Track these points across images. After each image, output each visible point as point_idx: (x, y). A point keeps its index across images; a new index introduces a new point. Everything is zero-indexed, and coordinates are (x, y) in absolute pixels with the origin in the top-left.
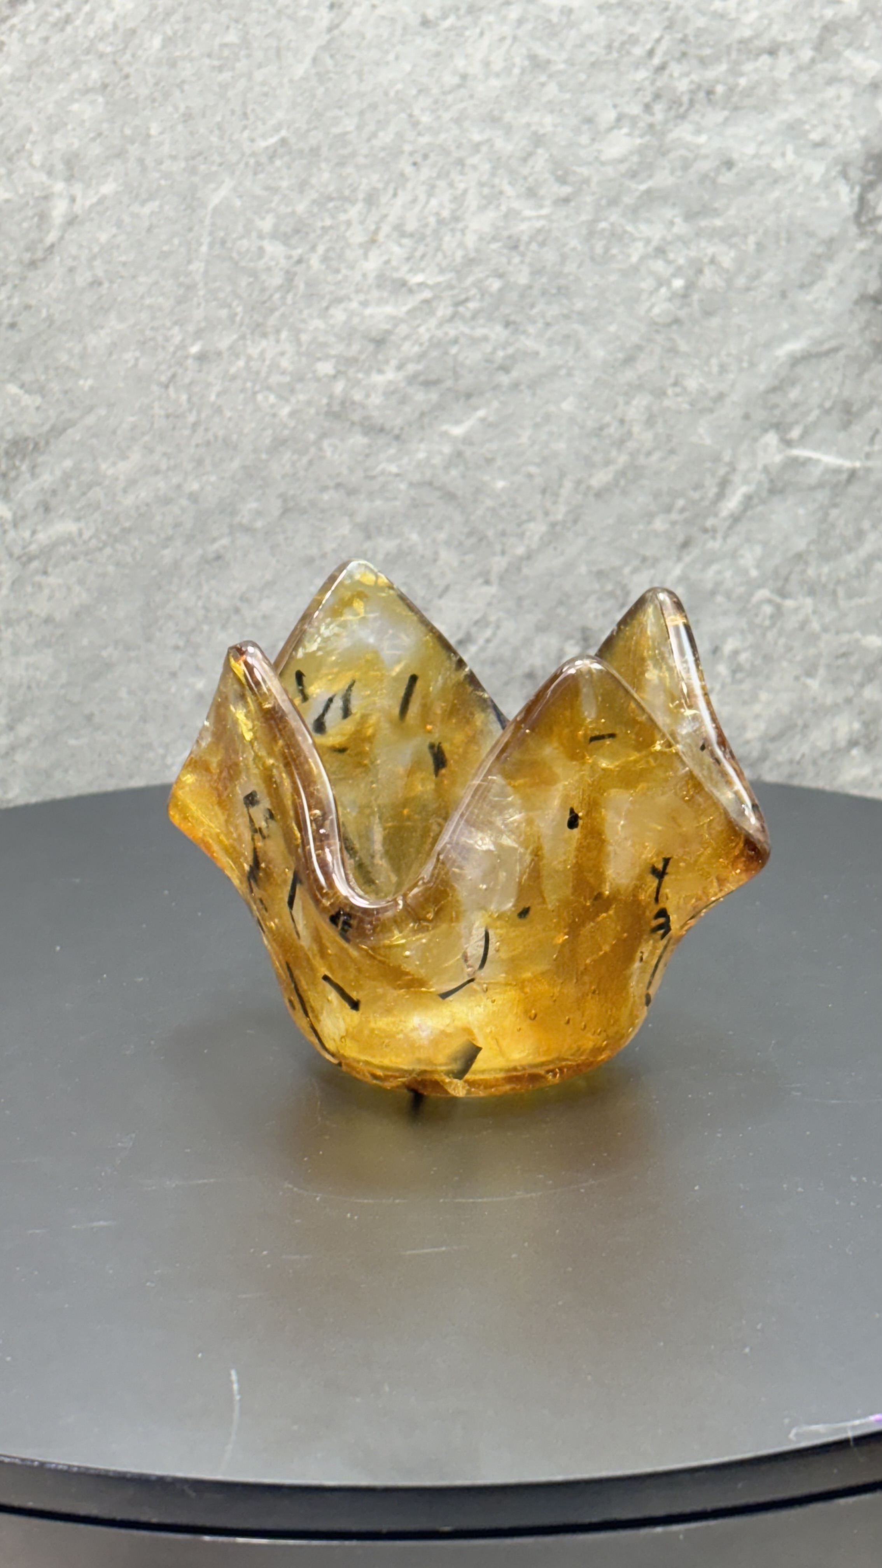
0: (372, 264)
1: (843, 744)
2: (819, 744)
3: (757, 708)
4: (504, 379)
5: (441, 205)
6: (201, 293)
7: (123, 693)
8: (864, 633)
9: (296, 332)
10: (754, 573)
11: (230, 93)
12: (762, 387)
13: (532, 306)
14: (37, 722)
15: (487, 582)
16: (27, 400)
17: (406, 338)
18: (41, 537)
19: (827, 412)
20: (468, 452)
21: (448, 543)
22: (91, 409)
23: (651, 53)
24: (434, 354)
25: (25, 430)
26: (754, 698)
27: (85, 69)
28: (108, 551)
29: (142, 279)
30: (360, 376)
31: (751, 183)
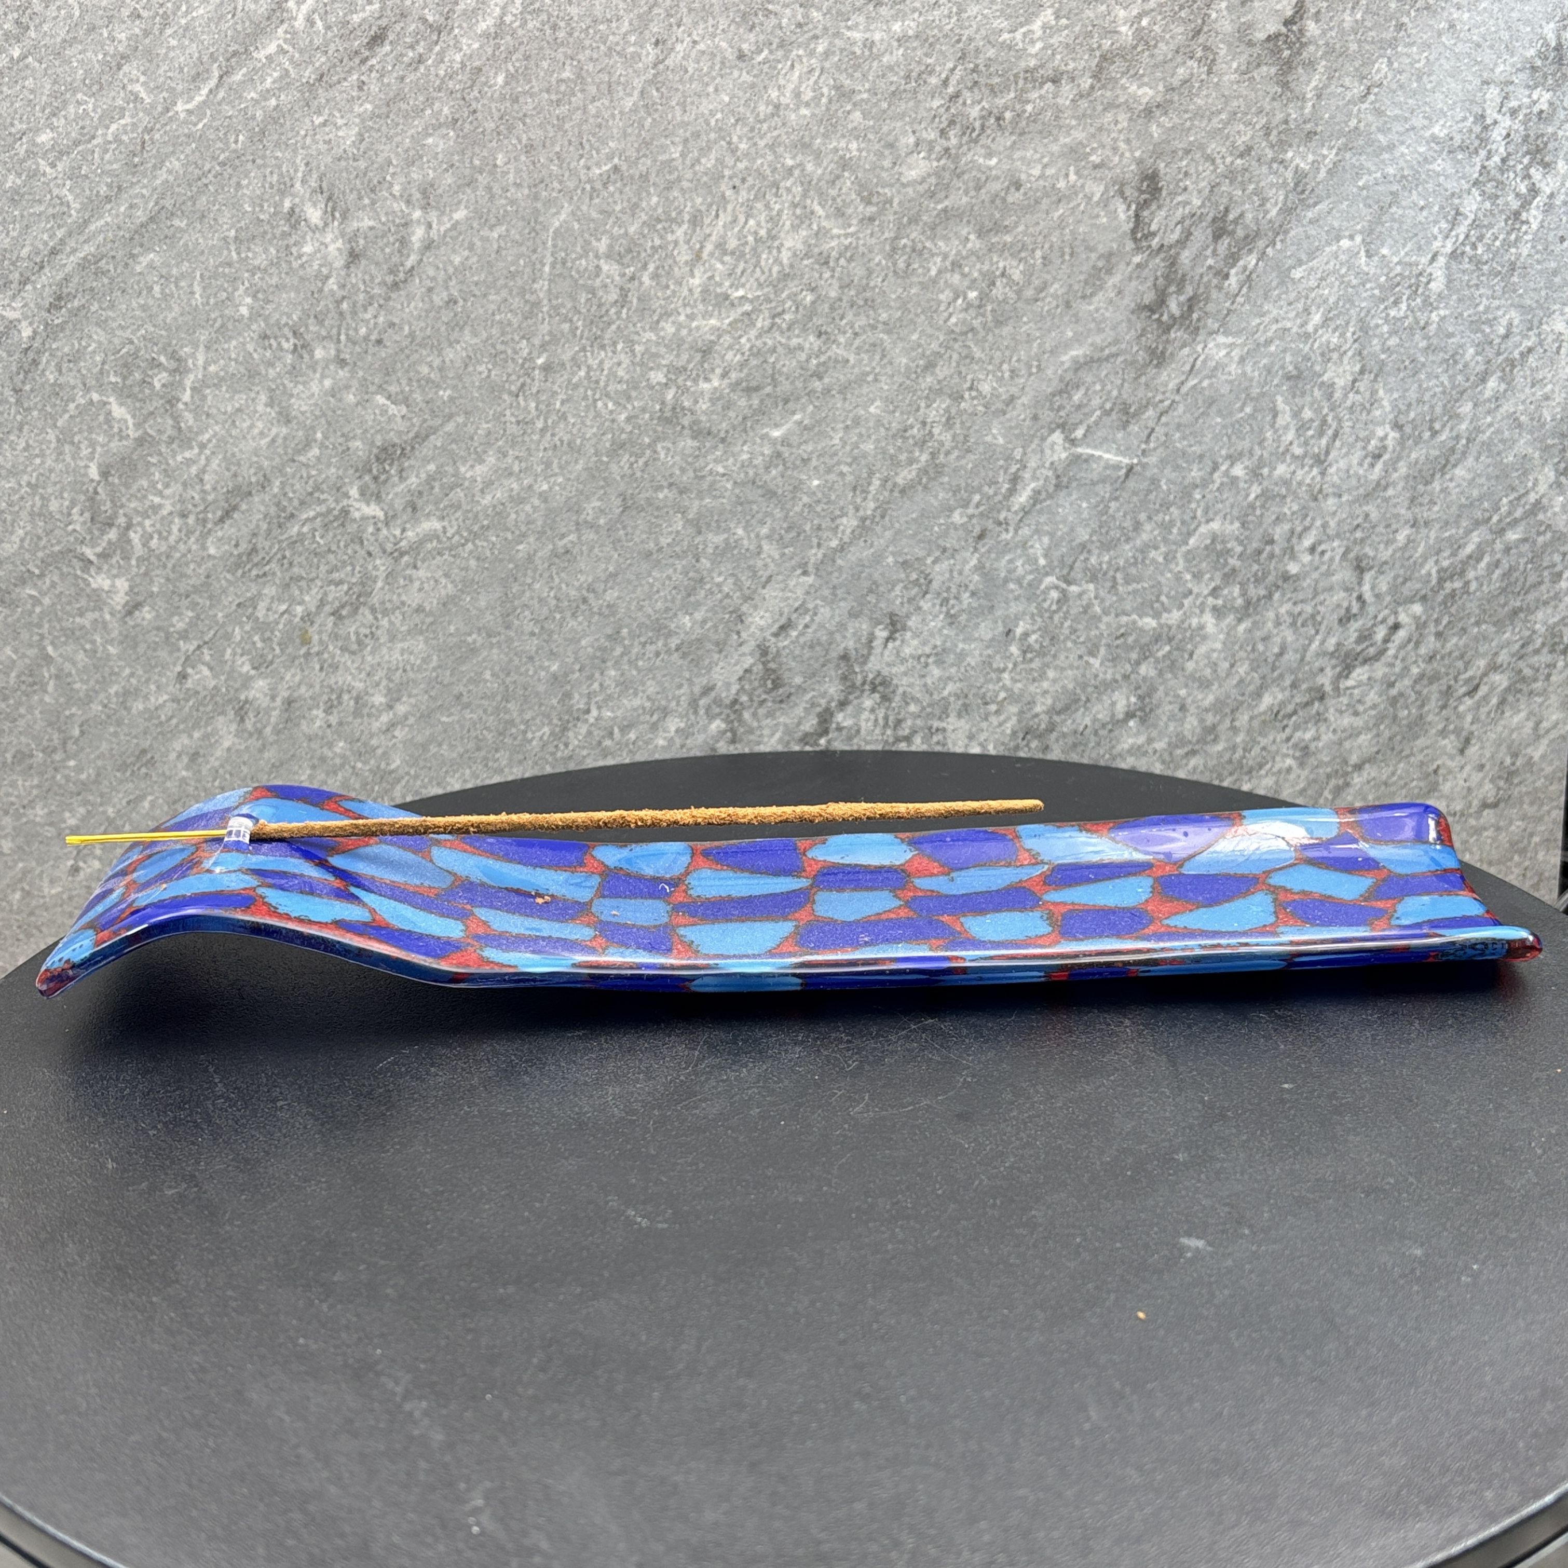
0: (696, 281)
1: (1121, 716)
2: (1100, 716)
3: (1045, 685)
4: (817, 385)
5: (758, 224)
6: (545, 309)
7: (487, 675)
8: (1141, 617)
9: (630, 343)
10: (1042, 562)
11: (567, 126)
12: (1049, 390)
13: (841, 319)
14: (413, 700)
15: (805, 573)
16: (393, 409)
17: (730, 347)
18: (410, 534)
19: (1108, 413)
20: (786, 452)
21: (769, 537)
22: (450, 417)
23: (945, 82)
24: (754, 362)
25: (393, 437)
26: (1043, 675)
27: (437, 105)
28: (470, 546)
29: (491, 297)
30: (689, 383)
31: (1037, 202)
